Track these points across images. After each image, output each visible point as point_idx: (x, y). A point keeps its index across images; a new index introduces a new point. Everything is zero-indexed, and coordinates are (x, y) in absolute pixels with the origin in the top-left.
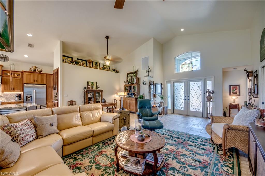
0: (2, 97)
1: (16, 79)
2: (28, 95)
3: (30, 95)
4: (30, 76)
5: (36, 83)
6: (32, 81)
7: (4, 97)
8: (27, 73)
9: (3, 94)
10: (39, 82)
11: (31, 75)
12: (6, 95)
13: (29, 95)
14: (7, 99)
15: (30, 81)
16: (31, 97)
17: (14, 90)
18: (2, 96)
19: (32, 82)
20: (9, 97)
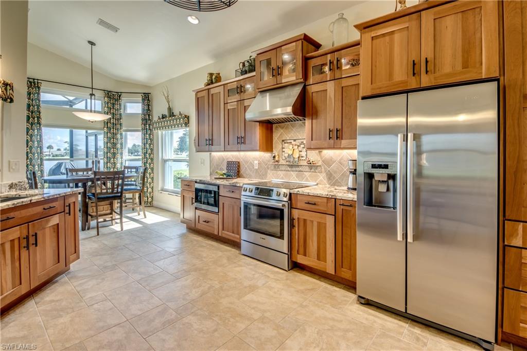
0: (319, 169)
1: (345, 83)
2: (374, 166)
3: (386, 167)
4: (391, 43)
5: (425, 81)
6: (400, 74)
7: (323, 170)
8: (373, 34)
9: (321, 158)
10: (447, 69)
11: (397, 37)
12: (328, 162)
13: (380, 166)
14: (330, 176)
15: (391, 74)
16: (392, 177)
17: (337, 138)
18: (320, 163)
19: (404, 78)
20: (335, 172)
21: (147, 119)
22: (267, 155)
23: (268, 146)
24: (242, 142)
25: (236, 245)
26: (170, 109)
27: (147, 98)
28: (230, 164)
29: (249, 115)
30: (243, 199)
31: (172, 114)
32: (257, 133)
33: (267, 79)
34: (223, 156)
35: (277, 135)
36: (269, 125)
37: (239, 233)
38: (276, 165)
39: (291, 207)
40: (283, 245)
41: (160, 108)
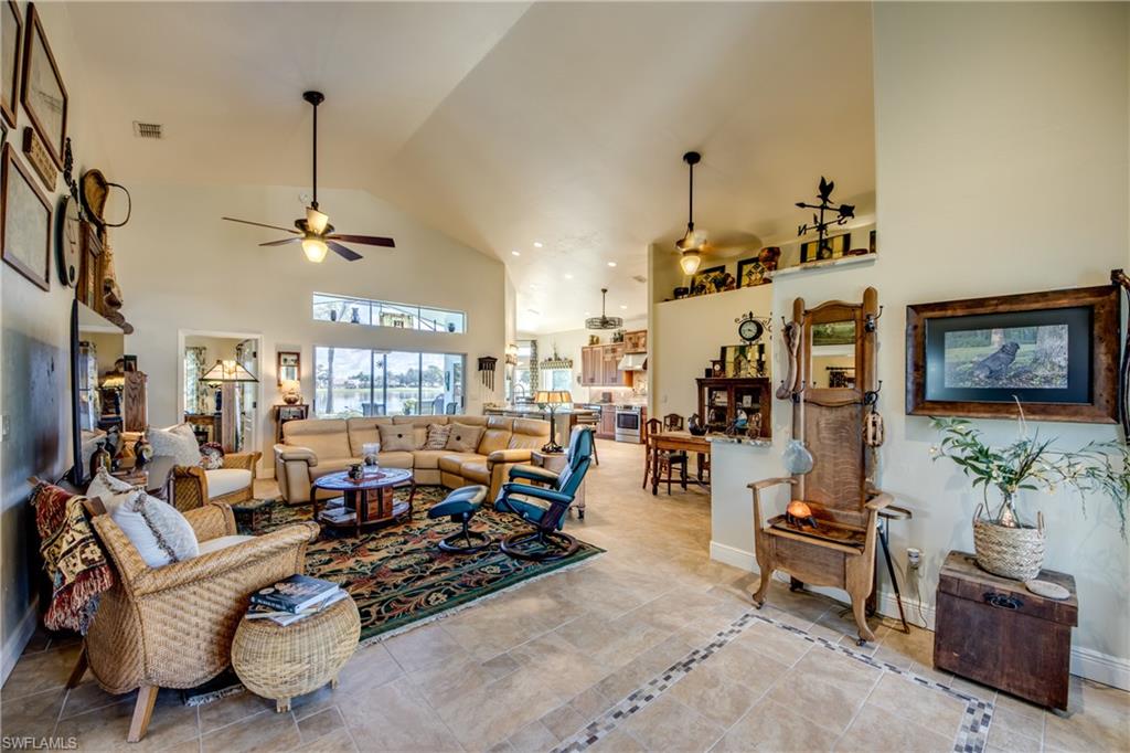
21: (534, 361)
22: (629, 389)
23: (630, 383)
24: (614, 381)
25: (612, 438)
26: (556, 355)
27: (534, 343)
28: (604, 394)
29: (620, 367)
30: (617, 412)
31: (558, 359)
32: (624, 377)
33: (629, 348)
34: (599, 389)
35: (635, 377)
36: (630, 373)
37: (614, 430)
38: (635, 395)
39: (642, 414)
40: (638, 432)
41: (545, 352)
